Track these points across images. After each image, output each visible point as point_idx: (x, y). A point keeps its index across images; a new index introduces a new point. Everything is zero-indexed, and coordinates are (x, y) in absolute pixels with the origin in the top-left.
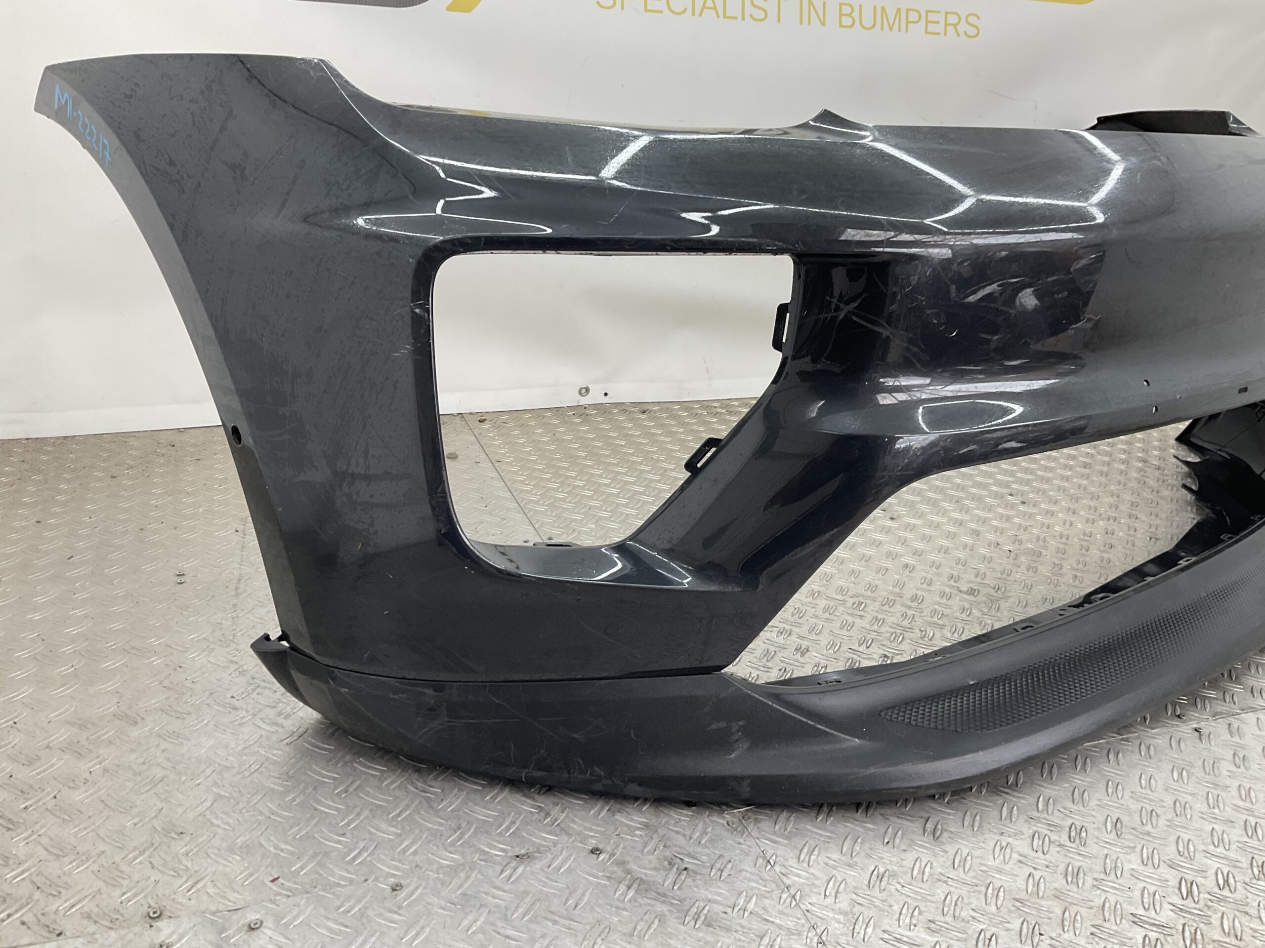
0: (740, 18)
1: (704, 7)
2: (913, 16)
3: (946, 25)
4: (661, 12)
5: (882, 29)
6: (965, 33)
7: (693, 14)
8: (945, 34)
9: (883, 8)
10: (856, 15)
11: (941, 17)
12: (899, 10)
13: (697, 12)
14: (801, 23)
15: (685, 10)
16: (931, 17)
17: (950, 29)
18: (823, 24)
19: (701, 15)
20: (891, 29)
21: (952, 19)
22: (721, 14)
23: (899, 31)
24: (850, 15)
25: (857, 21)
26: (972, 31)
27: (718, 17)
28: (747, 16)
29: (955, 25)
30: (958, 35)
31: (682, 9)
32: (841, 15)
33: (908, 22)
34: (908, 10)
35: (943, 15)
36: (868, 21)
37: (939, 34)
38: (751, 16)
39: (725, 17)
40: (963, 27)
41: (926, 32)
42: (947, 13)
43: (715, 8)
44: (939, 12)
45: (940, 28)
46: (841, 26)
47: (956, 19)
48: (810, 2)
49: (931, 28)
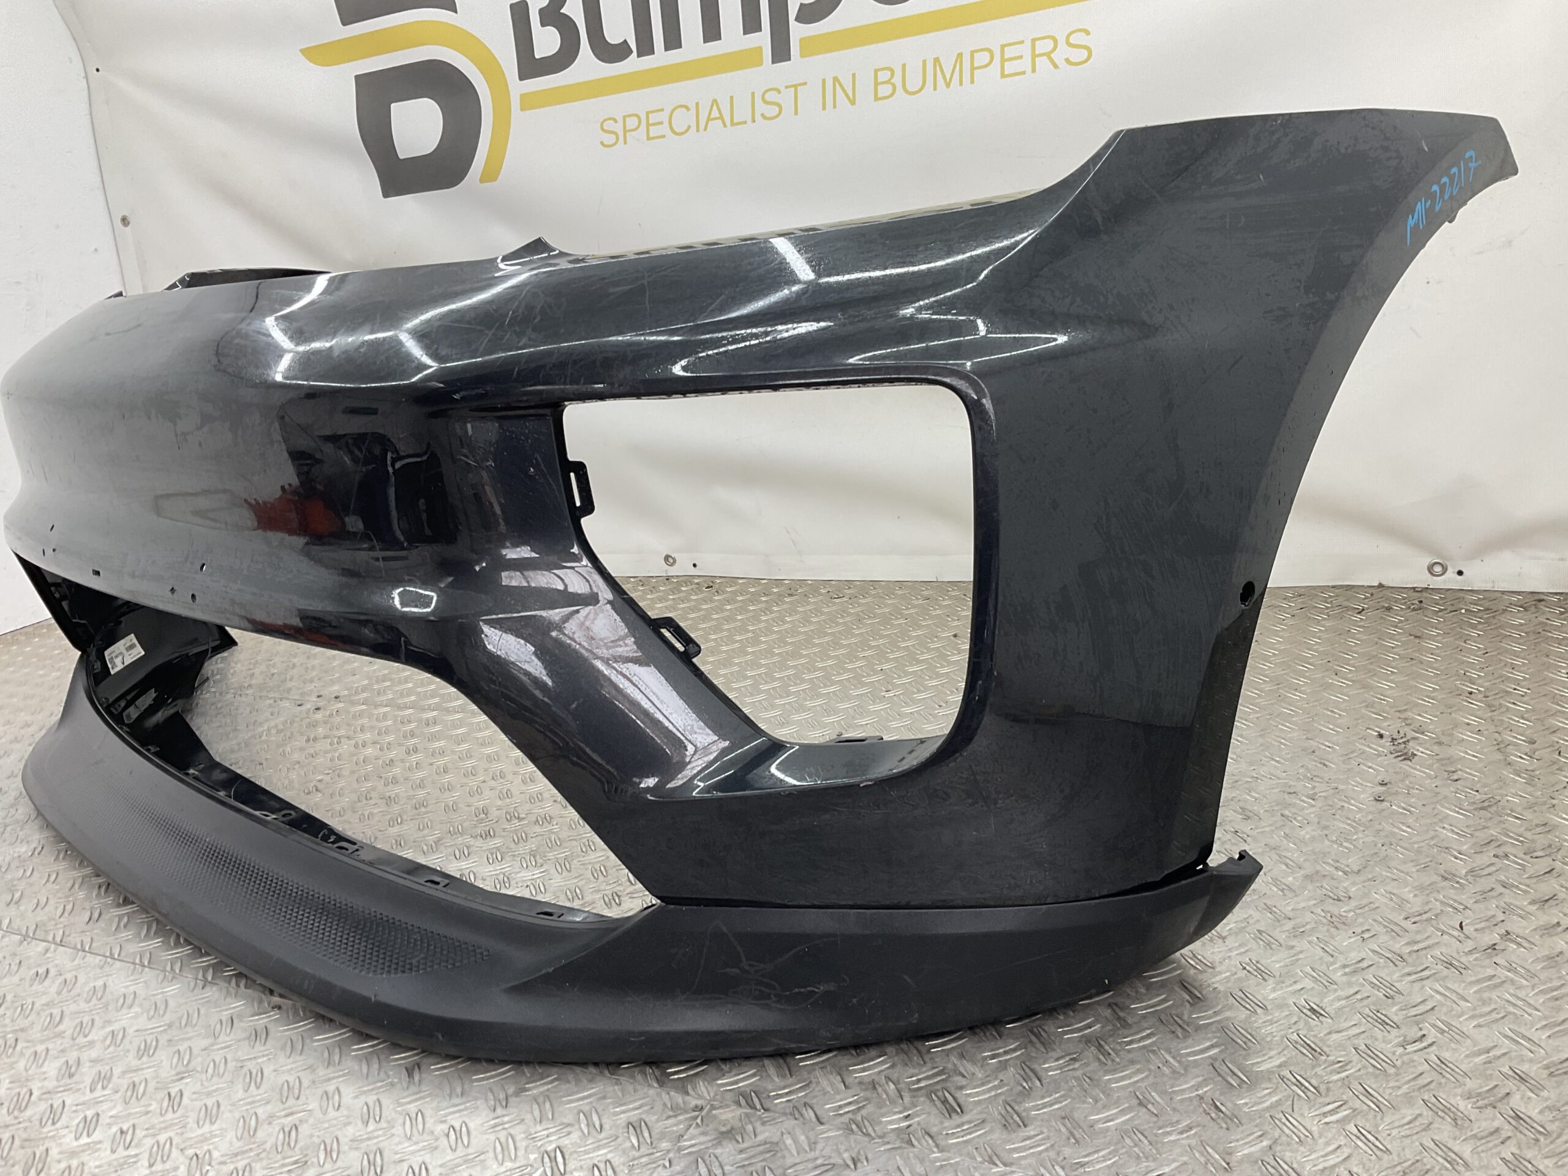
0: (749, 120)
1: (709, 119)
2: (982, 58)
3: (1034, 56)
4: (664, 136)
5: (935, 89)
6: (1067, 60)
7: (698, 130)
8: (1034, 71)
9: (937, 60)
10: (897, 80)
11: (1025, 50)
12: (960, 55)
13: (702, 126)
14: (824, 108)
15: (689, 127)
16: (1009, 52)
17: (1042, 63)
18: (853, 102)
19: (705, 129)
20: (948, 85)
21: (1044, 46)
23: (961, 84)
24: (888, 82)
25: (899, 85)
26: (1080, 55)
27: (725, 126)
28: (758, 117)
29: (1048, 55)
30: (1056, 66)
31: (686, 128)
32: (876, 84)
33: (973, 69)
34: (972, 53)
35: (1028, 43)
36: (914, 83)
37: (1024, 73)
38: (762, 115)
39: (733, 124)
40: (1061, 53)
41: (1002, 76)
42: (1034, 41)
43: (721, 117)
44: (1022, 42)
45: (1025, 64)
46: (877, 99)
47: (1050, 44)
48: (836, 79)
49: (1009, 68)
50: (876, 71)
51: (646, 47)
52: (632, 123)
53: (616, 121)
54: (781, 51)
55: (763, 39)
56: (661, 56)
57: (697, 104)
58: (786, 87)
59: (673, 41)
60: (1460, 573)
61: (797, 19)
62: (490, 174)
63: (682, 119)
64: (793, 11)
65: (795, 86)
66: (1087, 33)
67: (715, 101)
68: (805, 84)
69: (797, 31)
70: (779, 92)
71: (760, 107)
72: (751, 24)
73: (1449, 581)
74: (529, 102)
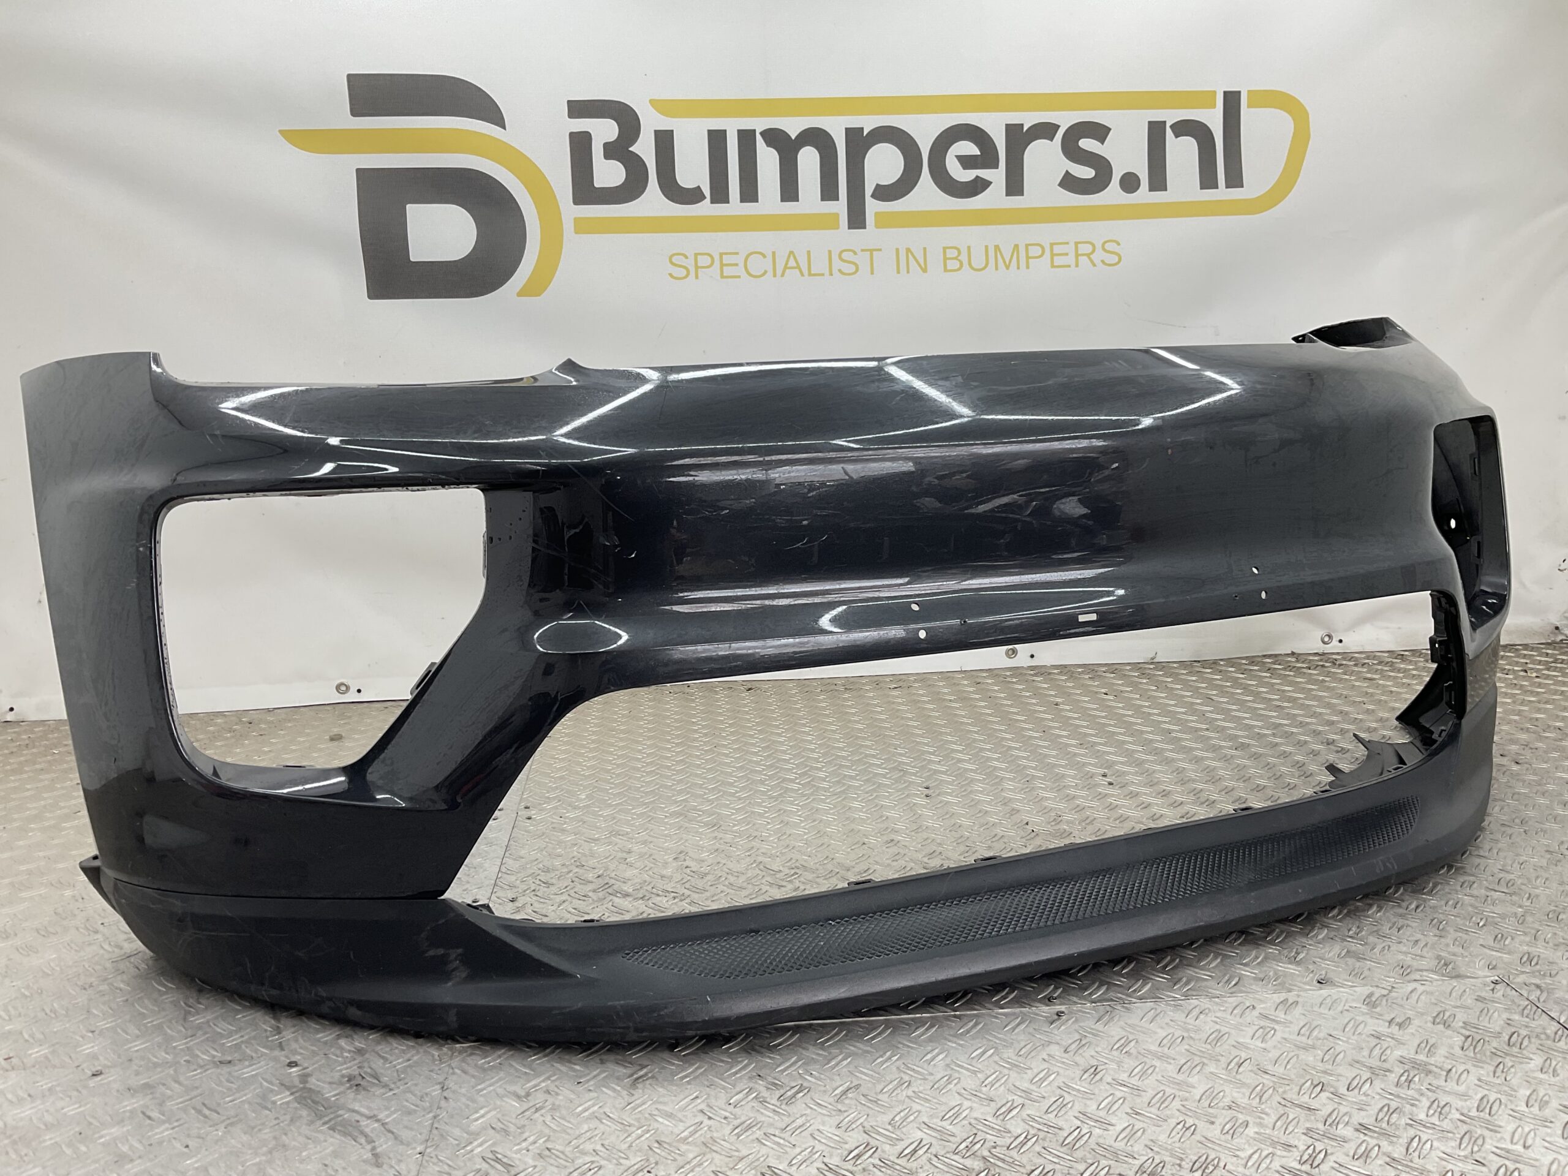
0: (827, 272)
1: (786, 267)
2: (1035, 251)
3: (1077, 255)
4: (739, 277)
5: (997, 269)
6: (1103, 262)
7: (775, 276)
8: (1077, 266)
9: (997, 247)
10: (964, 257)
12: (1016, 246)
13: (779, 272)
14: (898, 272)
15: (766, 272)
17: (1083, 260)
18: (925, 270)
19: (783, 275)
20: (1008, 268)
21: (1085, 249)
22: (806, 272)
23: (1018, 268)
24: (956, 258)
25: (965, 263)
26: (1112, 259)
27: (803, 275)
29: (1088, 255)
30: (1094, 265)
32: (945, 259)
33: (1028, 258)
34: (1027, 246)
35: (1072, 245)
36: (978, 261)
37: (1069, 266)
38: (840, 271)
39: (810, 274)
40: (1097, 257)
41: (1053, 266)
42: (1077, 243)
43: (798, 267)
44: (1068, 243)
45: (1070, 260)
46: (946, 270)
47: (1089, 248)
48: (908, 250)
49: (1058, 261)
50: (945, 249)
51: (720, 194)
52: (704, 261)
53: (686, 257)
54: (857, 220)
55: (840, 207)
56: (735, 206)
57: (774, 253)
58: (862, 250)
59: (749, 193)
60: (1341, 641)
61: (873, 196)
62: (534, 288)
63: (757, 265)
64: (869, 190)
65: (871, 251)
66: (1119, 244)
67: (791, 252)
68: (880, 250)
69: (873, 207)
70: (855, 253)
71: (837, 264)
72: (829, 192)
73: (1334, 647)
74: (583, 226)
